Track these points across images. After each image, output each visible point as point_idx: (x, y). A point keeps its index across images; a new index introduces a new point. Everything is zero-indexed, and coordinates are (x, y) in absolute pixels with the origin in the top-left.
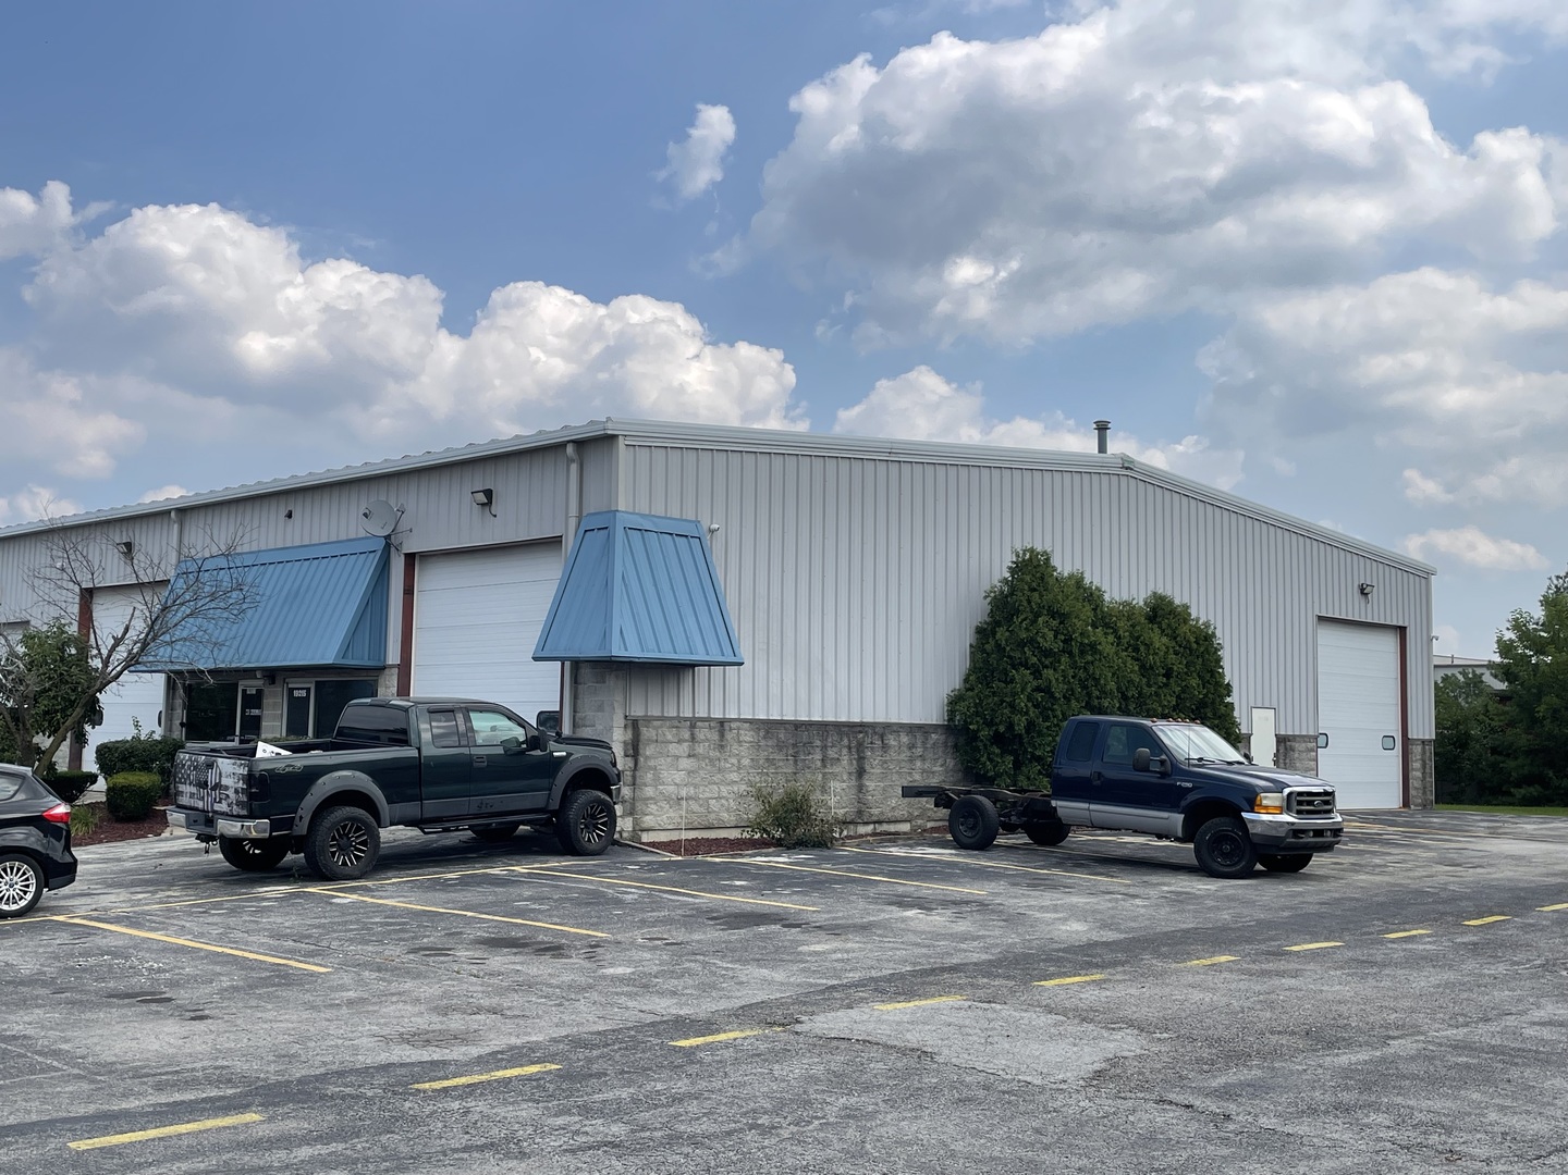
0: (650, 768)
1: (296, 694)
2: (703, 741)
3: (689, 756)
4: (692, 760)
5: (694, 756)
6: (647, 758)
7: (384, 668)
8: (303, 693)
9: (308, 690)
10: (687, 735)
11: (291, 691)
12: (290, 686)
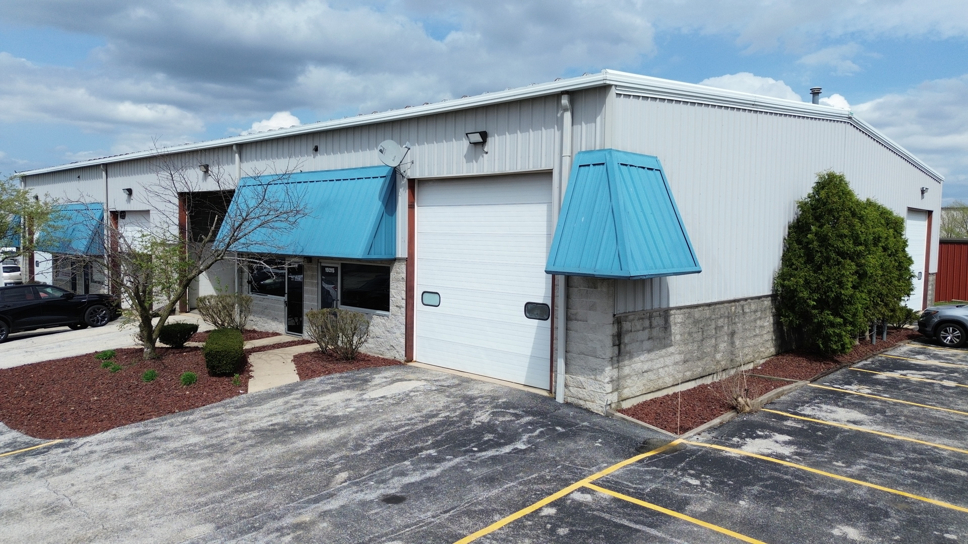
0: (627, 353)
1: (327, 270)
2: (656, 326)
3: (649, 339)
4: (650, 341)
5: (651, 338)
6: (625, 345)
7: (395, 260)
8: (333, 270)
9: (336, 269)
10: (647, 323)
11: (323, 268)
12: (323, 265)
